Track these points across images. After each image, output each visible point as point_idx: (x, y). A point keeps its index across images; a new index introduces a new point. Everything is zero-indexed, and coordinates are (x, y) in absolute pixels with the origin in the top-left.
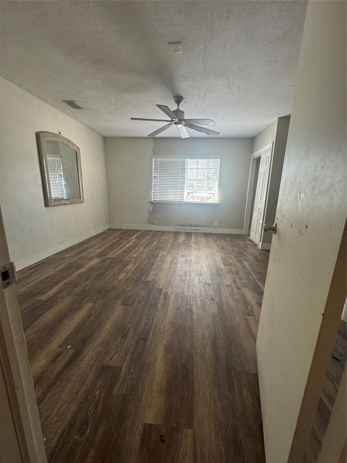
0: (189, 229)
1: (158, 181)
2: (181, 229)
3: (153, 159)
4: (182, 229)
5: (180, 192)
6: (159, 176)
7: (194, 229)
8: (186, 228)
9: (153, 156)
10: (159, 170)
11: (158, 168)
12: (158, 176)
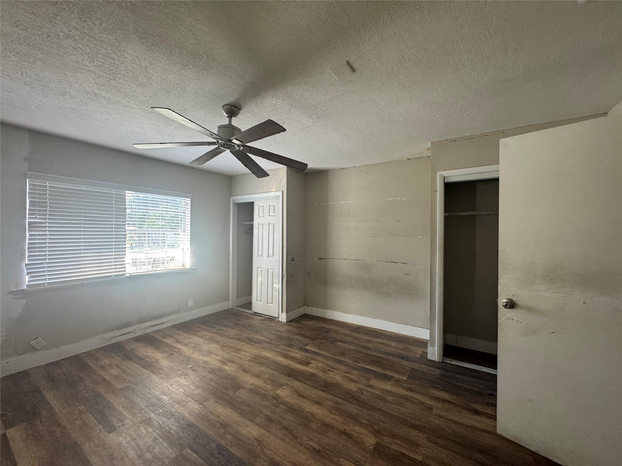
0: (140, 330)
1: (46, 235)
2: (120, 336)
3: (27, 180)
4: (123, 335)
5: (114, 257)
6: (49, 223)
7: (152, 326)
8: (131, 331)
9: (27, 172)
10: (50, 207)
11: (47, 203)
12: (46, 223)
